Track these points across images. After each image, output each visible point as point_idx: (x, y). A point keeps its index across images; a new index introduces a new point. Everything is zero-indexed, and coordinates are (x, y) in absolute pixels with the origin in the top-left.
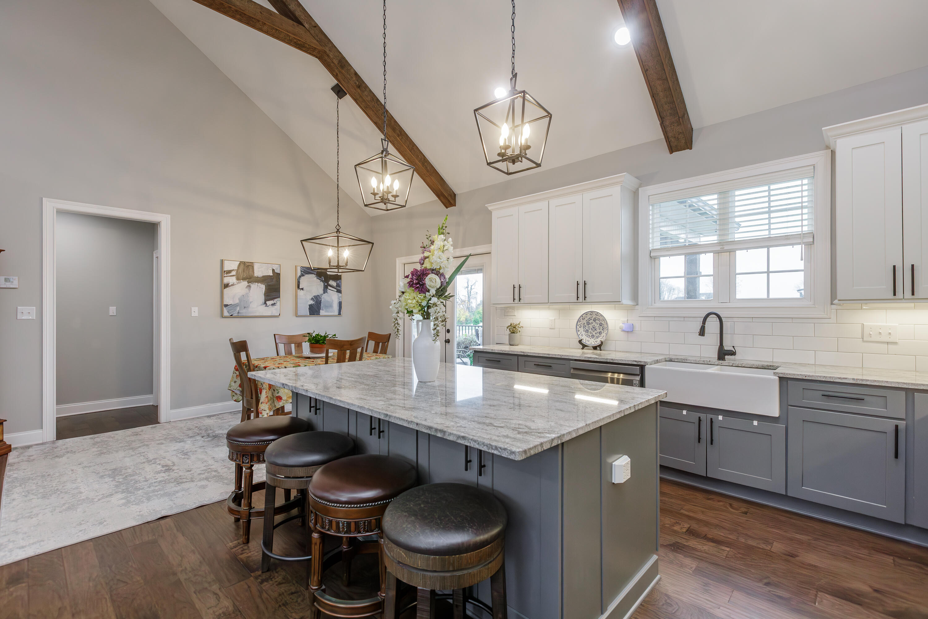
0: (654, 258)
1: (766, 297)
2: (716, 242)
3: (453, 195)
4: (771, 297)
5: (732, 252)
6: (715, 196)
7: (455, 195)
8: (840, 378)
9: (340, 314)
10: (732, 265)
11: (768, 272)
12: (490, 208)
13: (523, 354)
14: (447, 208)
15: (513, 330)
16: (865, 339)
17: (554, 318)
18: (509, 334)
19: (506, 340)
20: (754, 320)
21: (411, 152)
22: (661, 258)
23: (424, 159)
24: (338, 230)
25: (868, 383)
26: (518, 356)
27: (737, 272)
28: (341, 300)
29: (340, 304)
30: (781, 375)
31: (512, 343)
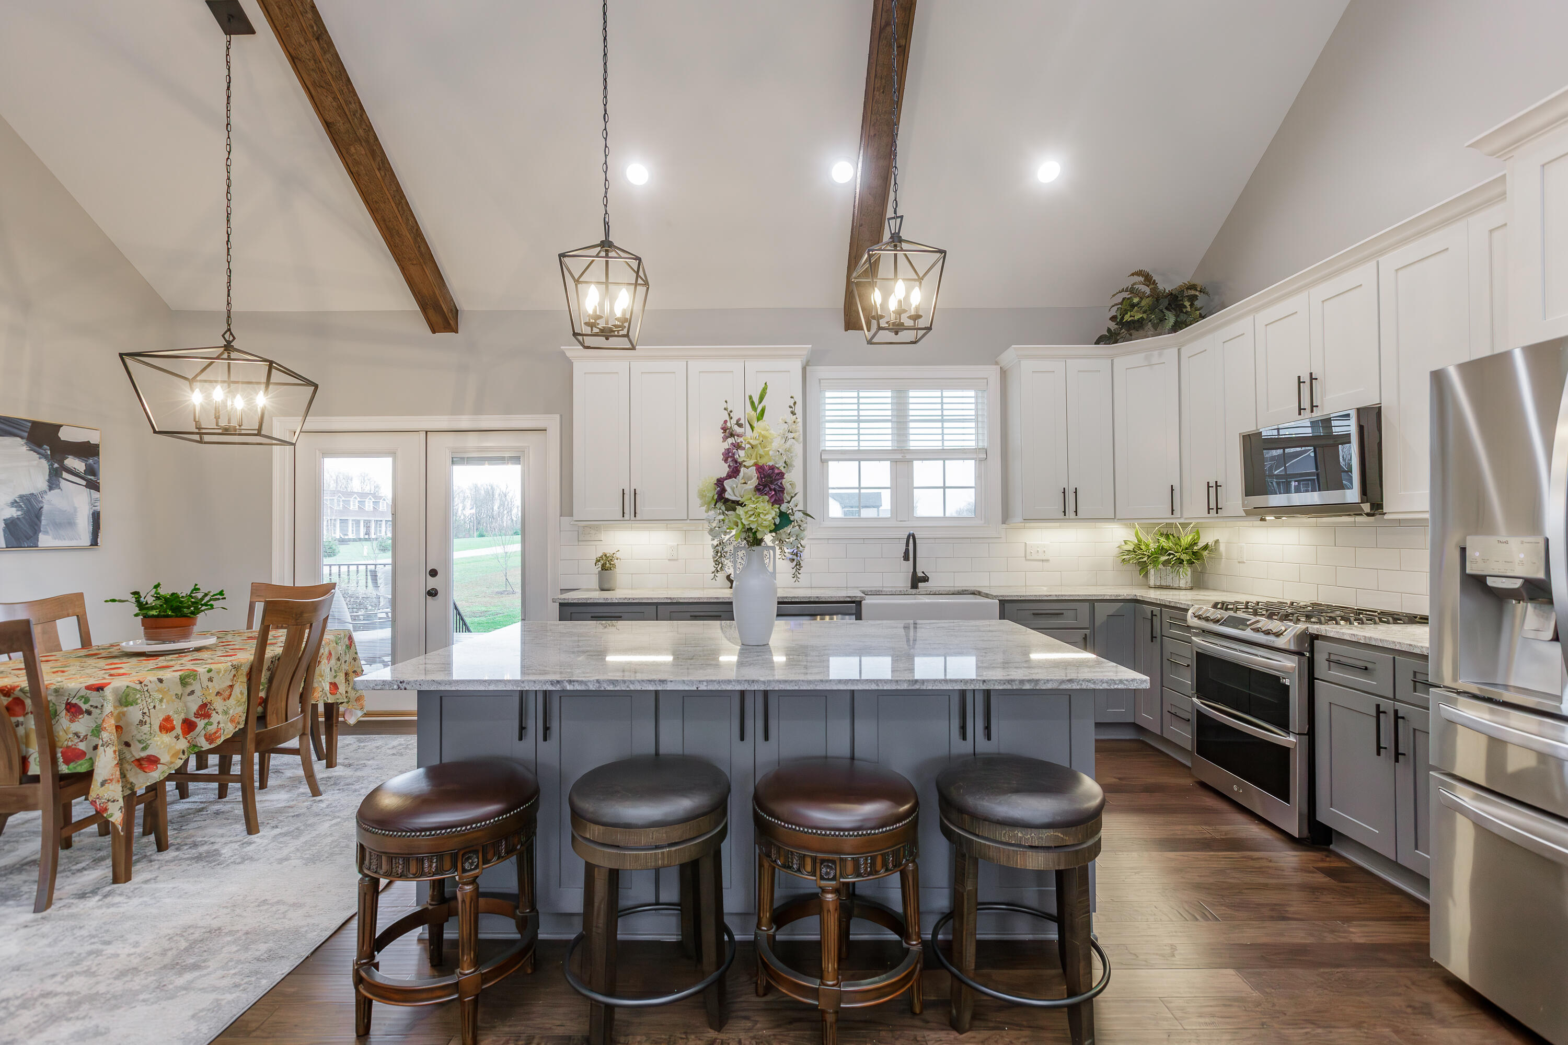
0: (824, 462)
1: (942, 515)
2: (890, 448)
3: (454, 310)
4: (947, 515)
5: (910, 461)
6: (889, 394)
7: (457, 311)
8: (1046, 596)
9: (94, 543)
10: (910, 476)
11: (944, 488)
12: (568, 354)
13: (669, 601)
14: (434, 332)
15: (606, 565)
16: (1028, 558)
17: (676, 544)
18: (599, 572)
19: (594, 582)
20: (937, 541)
21: (397, 208)
22: (830, 463)
23: (417, 230)
24: (229, 342)
25: (1066, 598)
26: (657, 604)
27: (915, 486)
28: (98, 509)
29: (96, 518)
30: (1001, 598)
31: (606, 586)
